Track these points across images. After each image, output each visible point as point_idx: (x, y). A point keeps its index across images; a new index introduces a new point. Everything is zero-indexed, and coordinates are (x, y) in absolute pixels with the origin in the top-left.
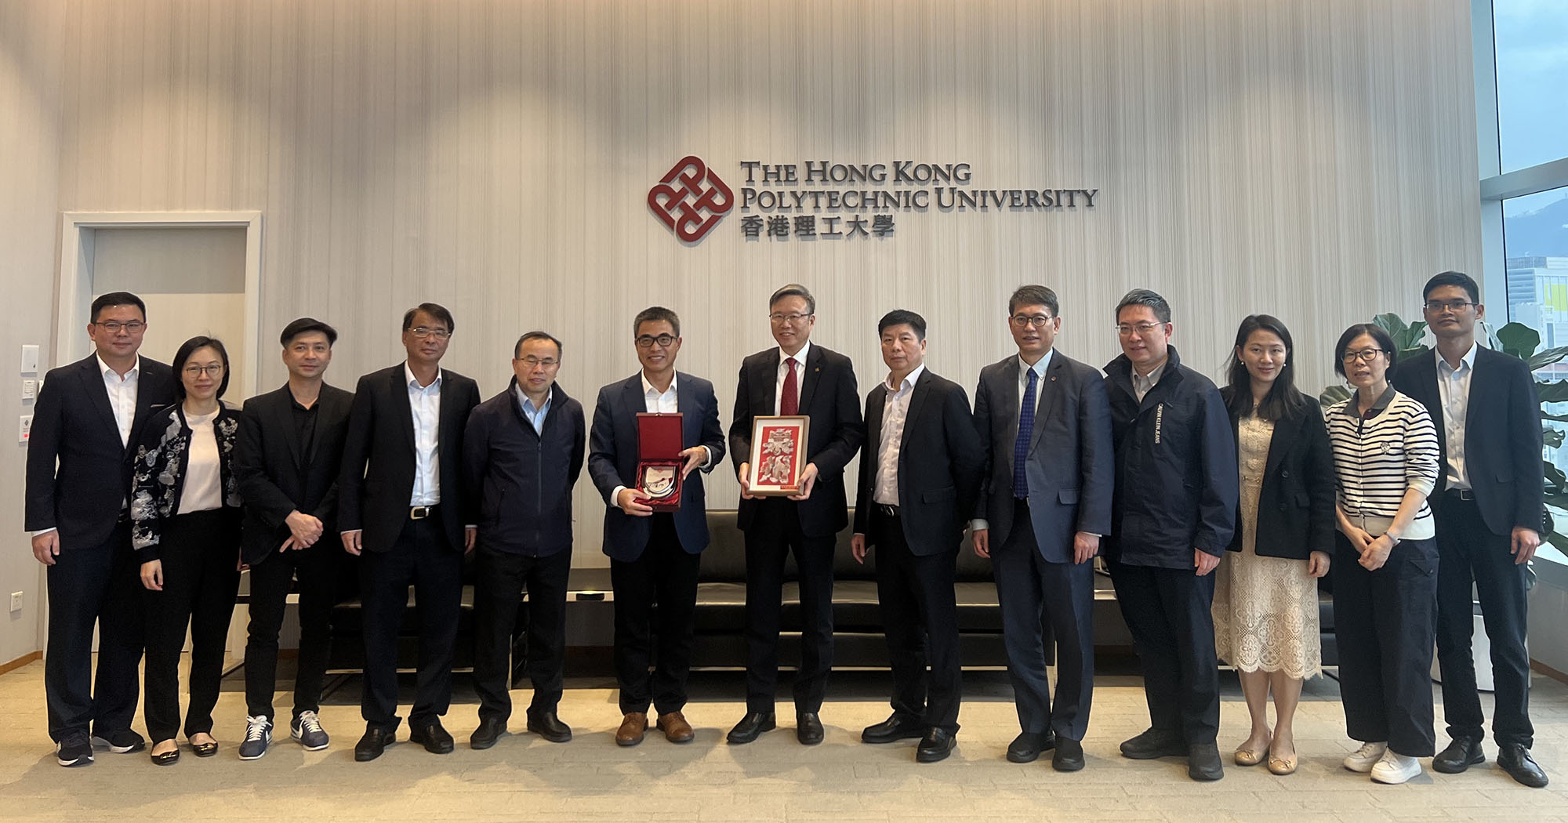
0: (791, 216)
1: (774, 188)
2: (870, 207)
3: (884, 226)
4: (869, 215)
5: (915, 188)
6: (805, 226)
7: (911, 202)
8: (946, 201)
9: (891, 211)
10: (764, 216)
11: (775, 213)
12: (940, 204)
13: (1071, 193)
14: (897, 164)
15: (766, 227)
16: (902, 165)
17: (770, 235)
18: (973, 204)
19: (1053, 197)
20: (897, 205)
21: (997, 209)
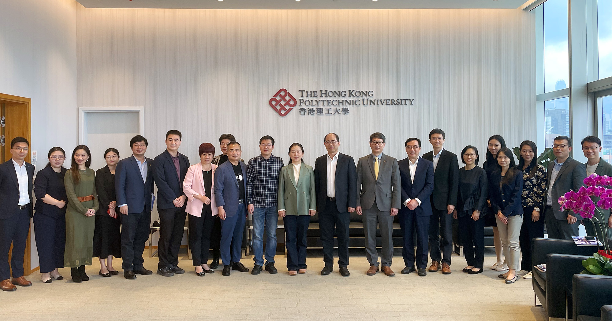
0: (315, 108)
1: (310, 99)
2: (341, 104)
3: (346, 111)
4: (341, 107)
5: (355, 99)
6: (320, 111)
7: (354, 103)
8: (365, 103)
9: (348, 106)
10: (307, 108)
11: (310, 107)
12: (364, 104)
13: (406, 100)
14: (350, 91)
15: (307, 112)
16: (351, 92)
17: (308, 114)
18: (374, 104)
19: (400, 101)
20: (350, 104)
21: (382, 105)
